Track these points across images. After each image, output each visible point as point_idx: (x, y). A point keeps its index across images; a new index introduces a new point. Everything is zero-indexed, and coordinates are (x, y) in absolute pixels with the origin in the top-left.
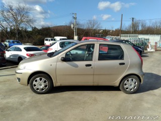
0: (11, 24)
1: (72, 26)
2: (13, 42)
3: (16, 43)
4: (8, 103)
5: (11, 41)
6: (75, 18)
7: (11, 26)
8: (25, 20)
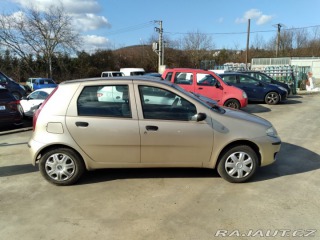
0: (38, 48)
1: (155, 46)
2: (42, 83)
3: (46, 83)
4: (12, 188)
5: (38, 79)
6: (160, 30)
7: (38, 52)
8: (62, 39)
